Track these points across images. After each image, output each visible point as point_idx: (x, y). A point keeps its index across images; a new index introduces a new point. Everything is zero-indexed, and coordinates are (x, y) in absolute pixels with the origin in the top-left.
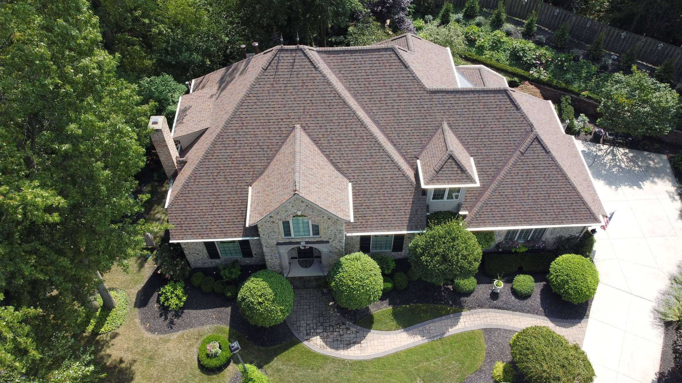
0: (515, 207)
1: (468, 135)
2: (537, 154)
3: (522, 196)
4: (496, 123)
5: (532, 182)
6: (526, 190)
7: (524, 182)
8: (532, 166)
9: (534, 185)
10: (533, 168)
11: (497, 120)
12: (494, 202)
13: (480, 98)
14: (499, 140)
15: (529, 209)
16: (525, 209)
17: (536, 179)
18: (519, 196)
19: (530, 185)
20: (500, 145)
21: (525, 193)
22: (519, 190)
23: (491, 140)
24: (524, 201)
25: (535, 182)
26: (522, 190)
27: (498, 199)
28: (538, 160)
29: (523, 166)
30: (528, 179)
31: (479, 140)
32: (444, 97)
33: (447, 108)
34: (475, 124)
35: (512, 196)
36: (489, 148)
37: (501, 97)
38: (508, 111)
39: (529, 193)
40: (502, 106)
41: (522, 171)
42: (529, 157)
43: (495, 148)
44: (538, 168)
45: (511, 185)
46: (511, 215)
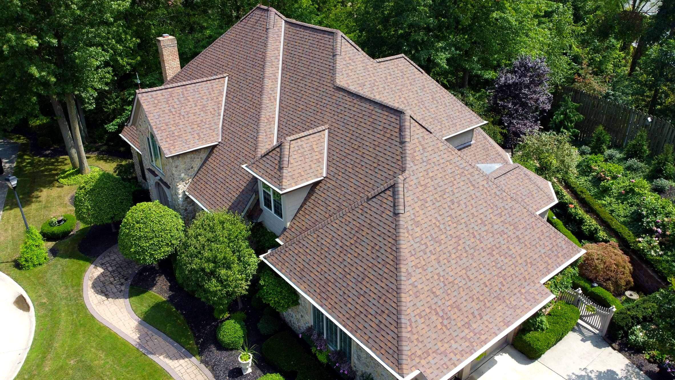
0: (321, 266)
1: (338, 151)
2: (382, 209)
3: (336, 257)
4: (371, 150)
5: (357, 245)
6: (345, 252)
7: (348, 239)
8: (369, 222)
9: (357, 250)
10: (368, 226)
11: (373, 146)
12: (307, 245)
13: (373, 112)
14: (362, 172)
15: (332, 280)
16: (329, 277)
17: (363, 243)
18: (333, 254)
19: (353, 247)
20: (359, 180)
21: (342, 255)
22: (337, 247)
23: (355, 168)
24: (333, 265)
25: (360, 247)
26: (341, 249)
27: (312, 244)
28: (380, 218)
29: (360, 216)
30: (355, 238)
31: (344, 162)
32: (344, 98)
33: (339, 111)
34: (352, 141)
35: (327, 249)
36: (347, 177)
37: (393, 120)
38: (390, 141)
39: (346, 258)
40: (388, 131)
41: (354, 223)
42: (373, 209)
43: (352, 180)
44: (373, 229)
45: (334, 235)
46: (312, 275)
